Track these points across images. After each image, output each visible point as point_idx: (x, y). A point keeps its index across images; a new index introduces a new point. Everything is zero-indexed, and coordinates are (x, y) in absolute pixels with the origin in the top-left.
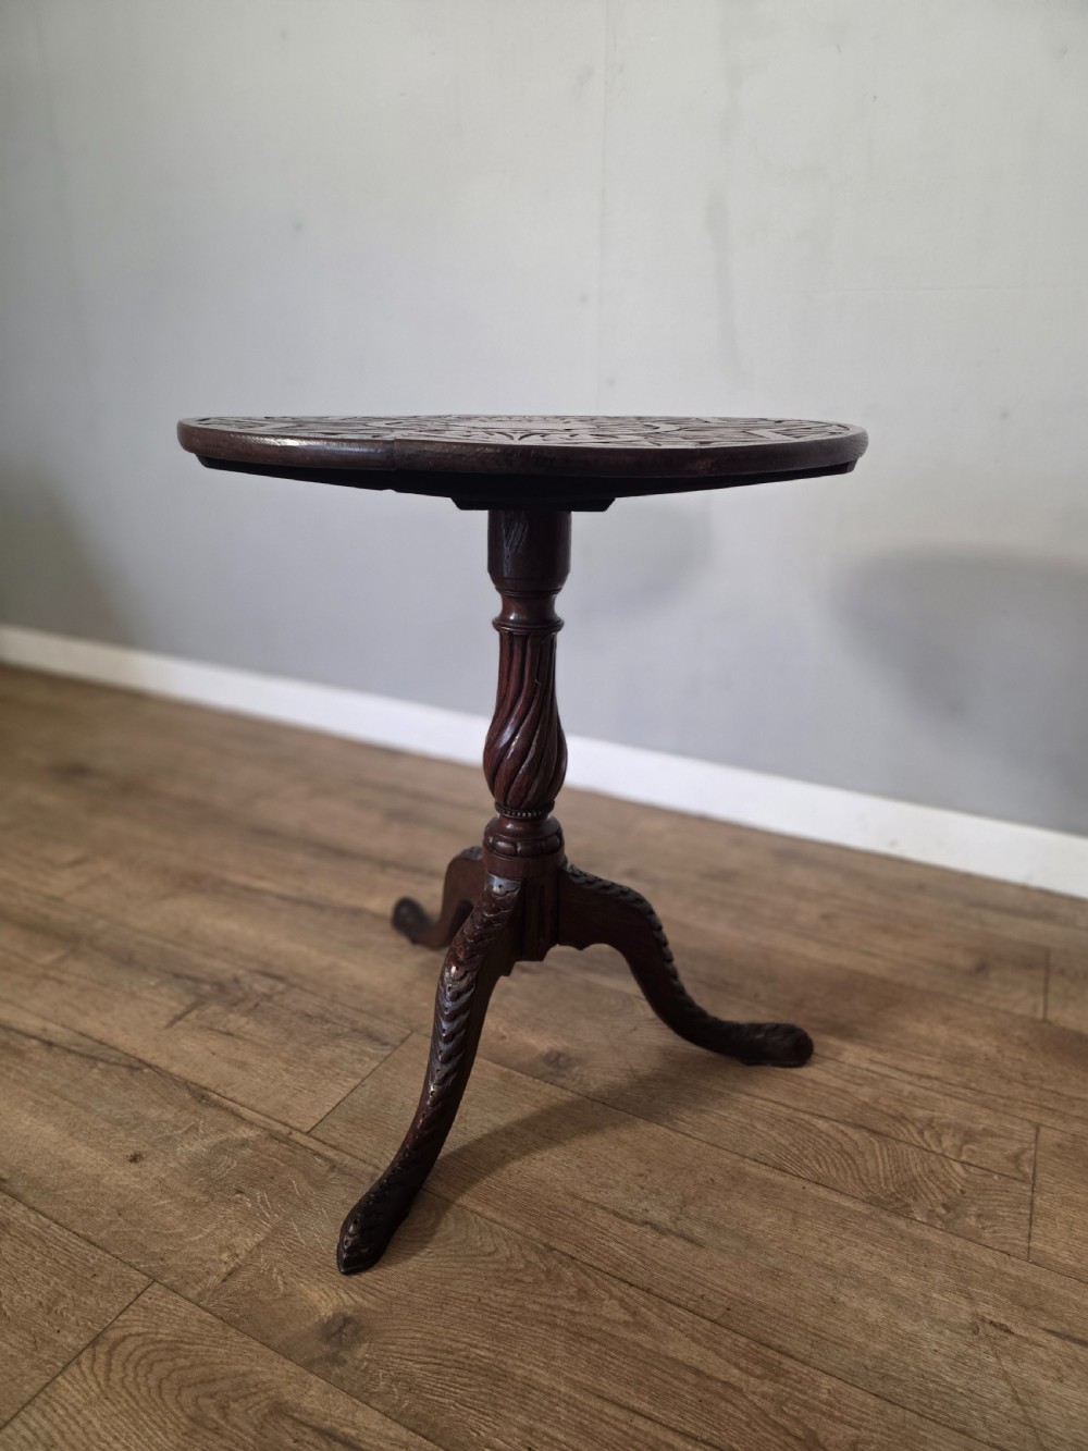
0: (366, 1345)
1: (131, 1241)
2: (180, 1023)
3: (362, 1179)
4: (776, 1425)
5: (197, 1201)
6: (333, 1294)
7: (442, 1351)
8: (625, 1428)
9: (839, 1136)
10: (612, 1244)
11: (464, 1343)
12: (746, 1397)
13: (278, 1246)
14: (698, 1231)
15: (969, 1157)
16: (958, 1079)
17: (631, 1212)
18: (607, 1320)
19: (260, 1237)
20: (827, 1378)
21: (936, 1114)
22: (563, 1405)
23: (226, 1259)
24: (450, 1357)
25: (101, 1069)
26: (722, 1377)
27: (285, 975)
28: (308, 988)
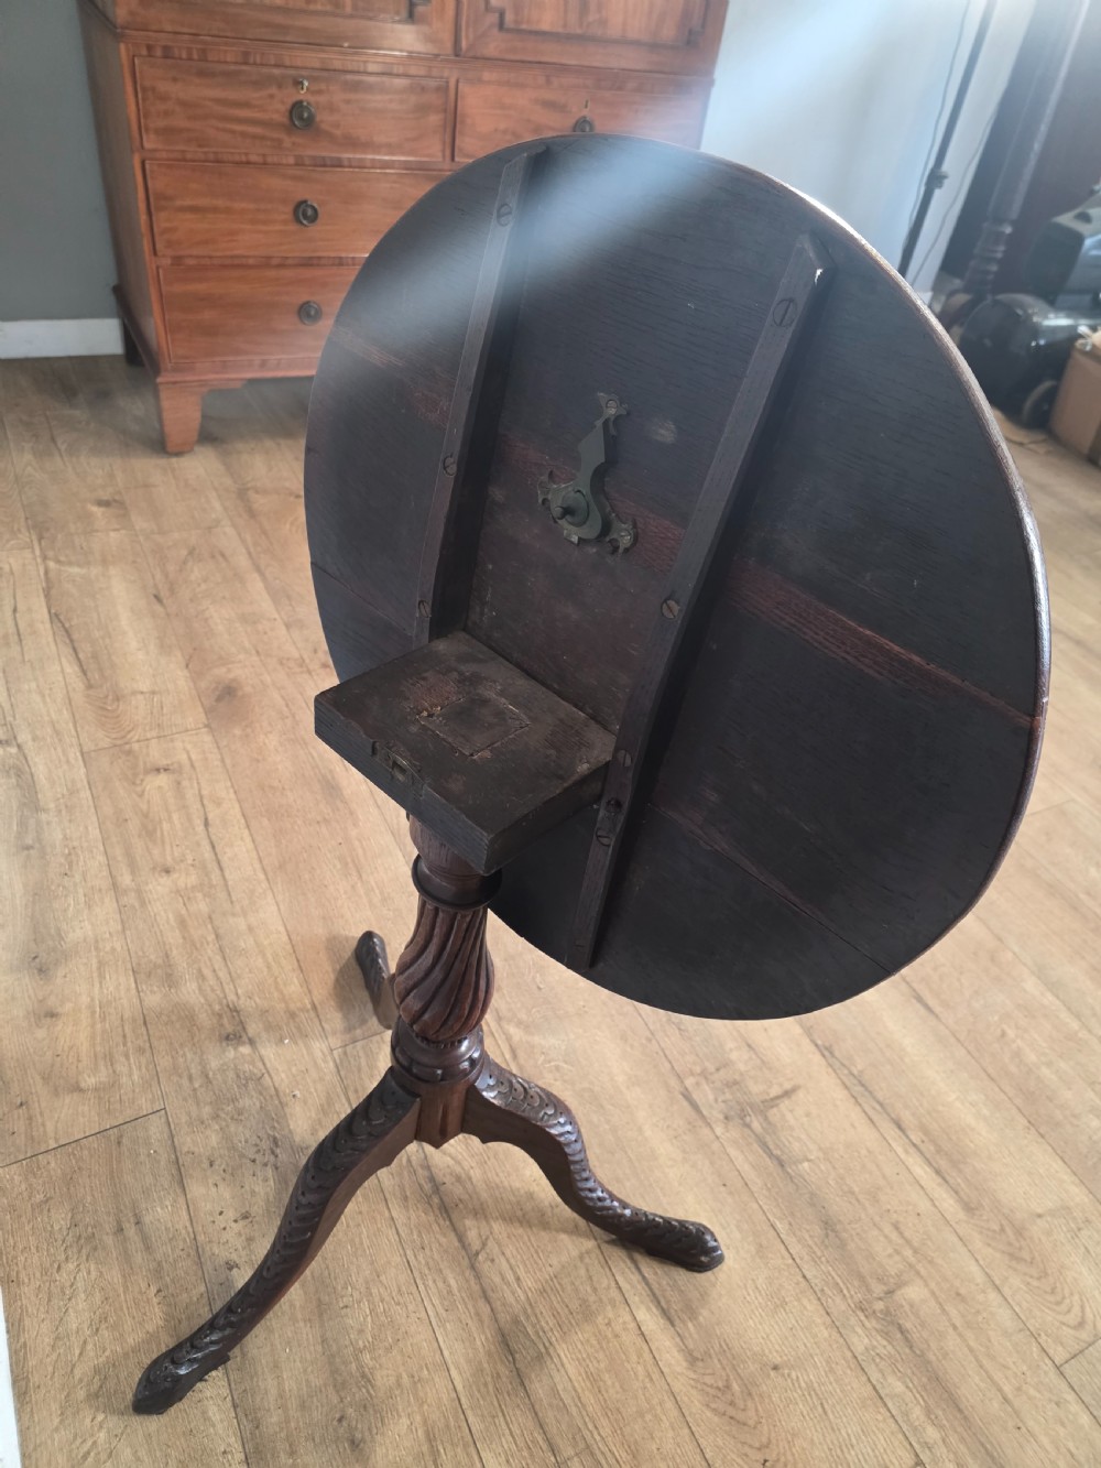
27: (681, 1096)
28: (667, 1065)
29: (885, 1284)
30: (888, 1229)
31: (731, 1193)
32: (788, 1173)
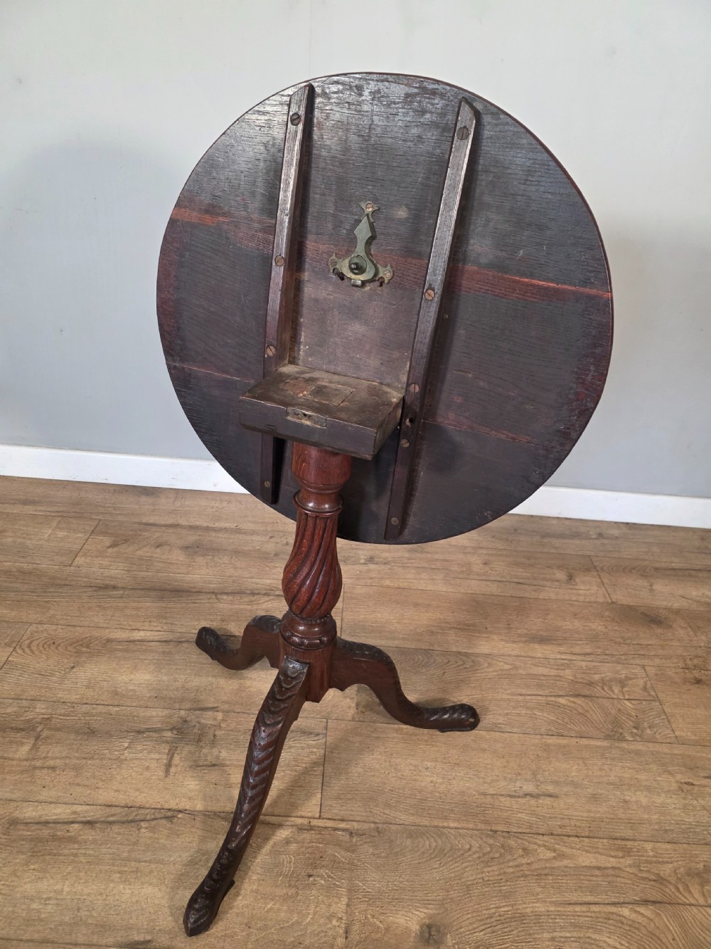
0: (449, 936)
1: (272, 942)
2: (173, 770)
3: (373, 834)
4: (643, 879)
5: (289, 894)
6: (410, 914)
7: (487, 919)
8: (589, 914)
9: (573, 705)
10: (520, 815)
11: (493, 908)
12: (624, 871)
13: (359, 900)
14: (550, 789)
15: (629, 695)
16: (600, 650)
17: (515, 791)
18: (546, 860)
19: (345, 900)
20: (646, 843)
21: (603, 675)
22: (558, 917)
23: (337, 924)
24: (493, 920)
25: (146, 828)
26: (609, 865)
27: (216, 705)
28: (239, 710)
29: (43, 739)
30: (58, 762)
31: (150, 697)
32: (132, 732)
